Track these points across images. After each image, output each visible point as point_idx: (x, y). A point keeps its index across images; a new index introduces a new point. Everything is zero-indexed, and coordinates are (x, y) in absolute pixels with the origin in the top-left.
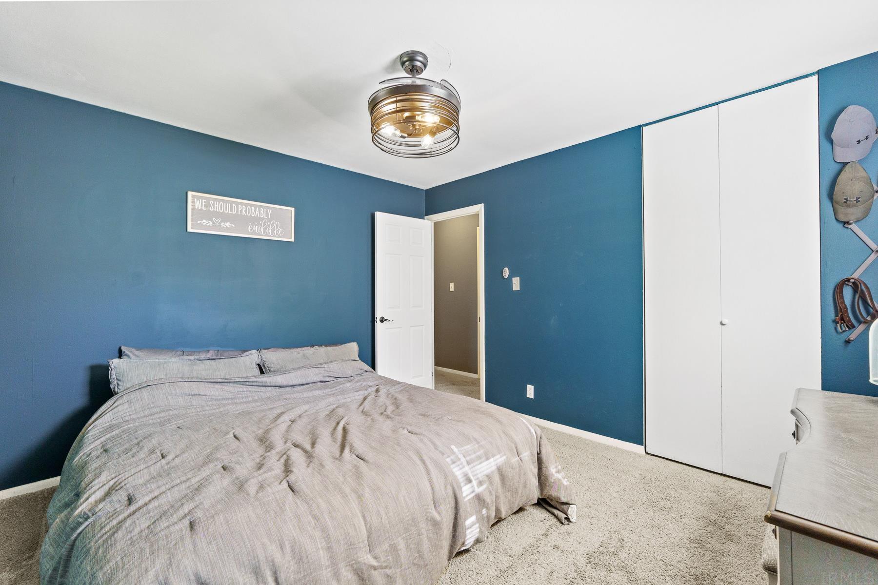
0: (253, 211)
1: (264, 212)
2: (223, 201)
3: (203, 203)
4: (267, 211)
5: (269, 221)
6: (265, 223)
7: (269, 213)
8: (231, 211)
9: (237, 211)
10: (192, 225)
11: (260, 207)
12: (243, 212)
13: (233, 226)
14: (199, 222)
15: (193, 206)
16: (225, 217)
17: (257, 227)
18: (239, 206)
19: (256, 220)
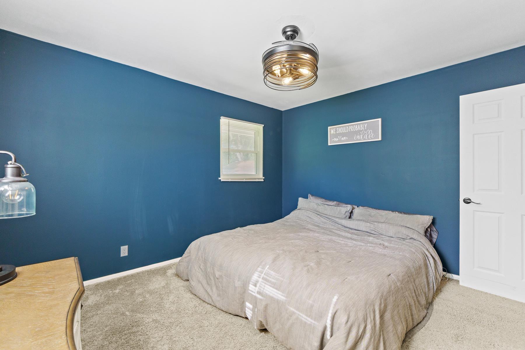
0: (356, 127)
1: (362, 127)
2: (342, 127)
3: (334, 130)
4: (364, 125)
5: (365, 130)
6: (363, 133)
7: (366, 126)
8: (346, 131)
9: (349, 130)
10: (330, 142)
11: (360, 124)
12: (352, 129)
13: (347, 138)
14: (333, 140)
15: (330, 133)
16: (343, 135)
17: (359, 136)
18: (350, 127)
19: (358, 132)
